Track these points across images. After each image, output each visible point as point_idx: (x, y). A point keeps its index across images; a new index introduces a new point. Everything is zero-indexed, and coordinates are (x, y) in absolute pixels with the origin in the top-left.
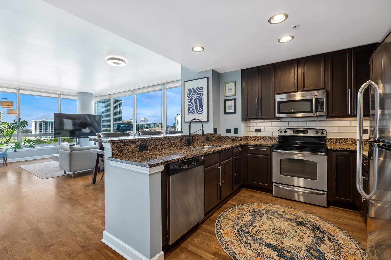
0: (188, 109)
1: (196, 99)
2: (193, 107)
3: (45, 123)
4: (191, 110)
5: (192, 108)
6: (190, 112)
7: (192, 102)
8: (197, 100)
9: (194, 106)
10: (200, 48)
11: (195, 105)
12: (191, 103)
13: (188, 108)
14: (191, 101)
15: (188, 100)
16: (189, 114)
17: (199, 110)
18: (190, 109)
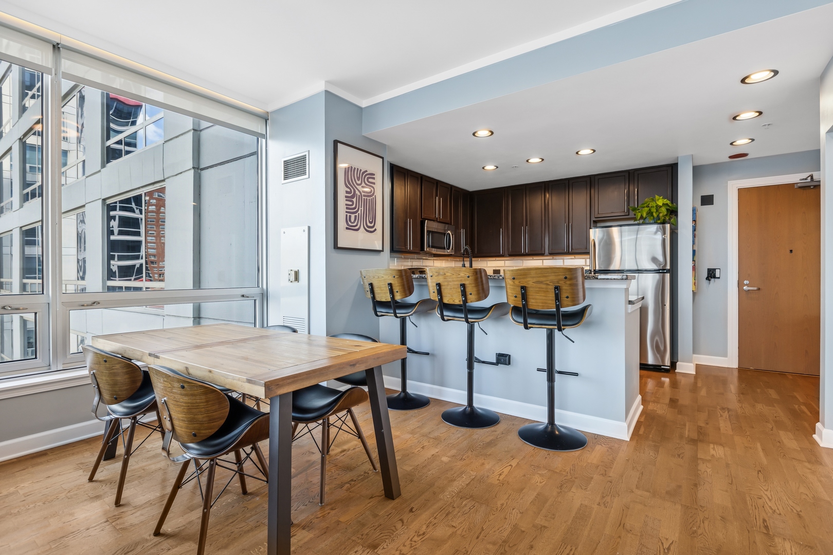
0: (347, 215)
1: (363, 197)
2: (357, 214)
4: (353, 220)
5: (356, 216)
6: (350, 224)
7: (354, 200)
8: (364, 199)
9: (359, 212)
10: (488, 132)
11: (361, 210)
12: (352, 202)
13: (346, 212)
14: (353, 197)
15: (347, 192)
16: (347, 228)
17: (369, 224)
18: (350, 216)
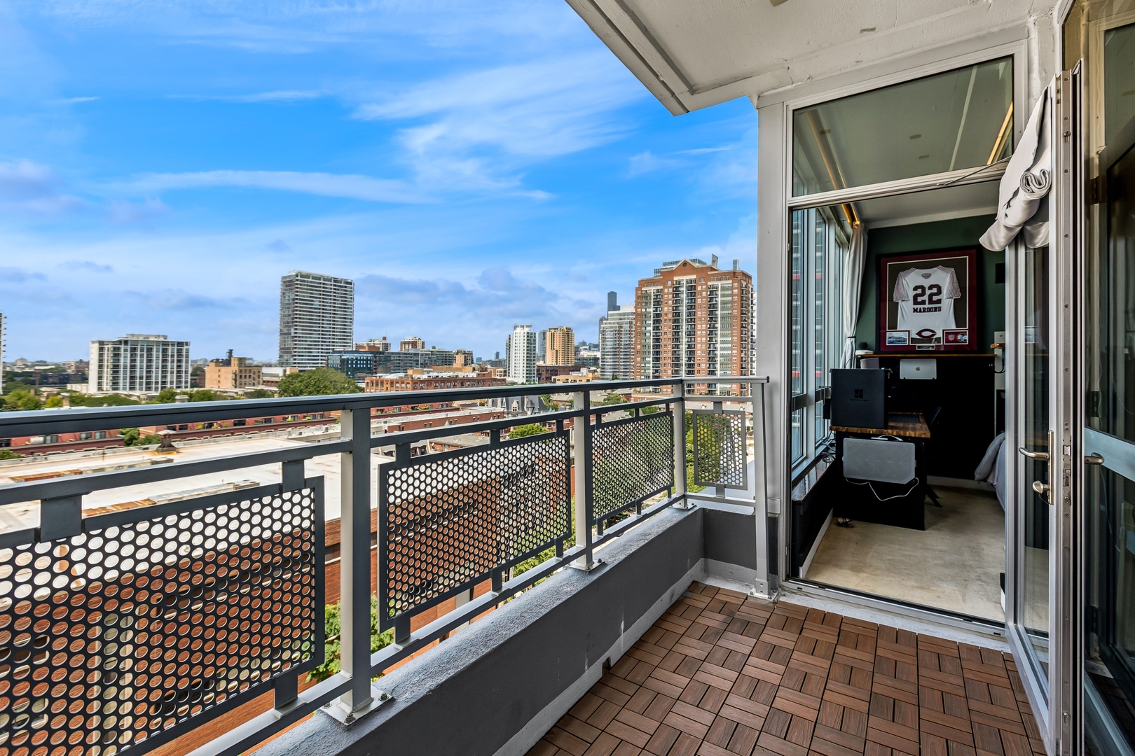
3: (129, 347)
